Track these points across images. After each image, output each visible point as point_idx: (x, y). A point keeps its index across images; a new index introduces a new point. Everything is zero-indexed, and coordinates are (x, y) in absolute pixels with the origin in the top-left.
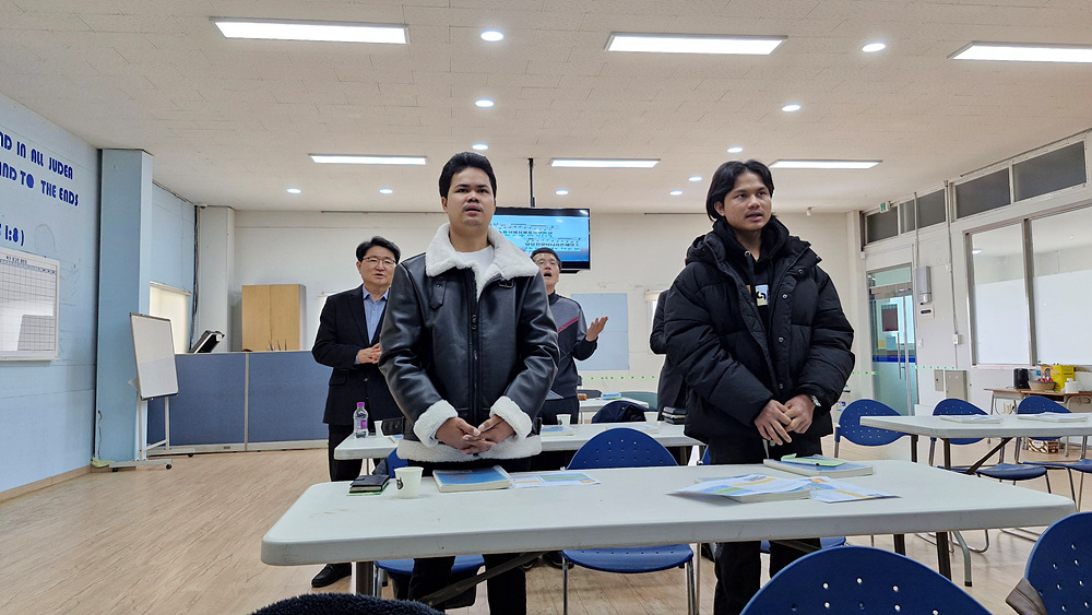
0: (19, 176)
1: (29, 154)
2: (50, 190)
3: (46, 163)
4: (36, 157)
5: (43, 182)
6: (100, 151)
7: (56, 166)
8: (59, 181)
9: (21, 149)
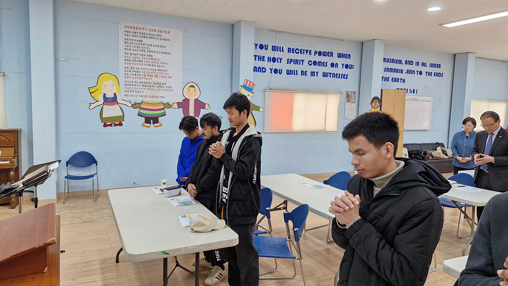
0: (416, 72)
1: (420, 64)
2: (430, 74)
3: (428, 65)
4: (424, 65)
5: (426, 72)
6: (455, 55)
7: (432, 65)
8: (434, 70)
9: (418, 64)
